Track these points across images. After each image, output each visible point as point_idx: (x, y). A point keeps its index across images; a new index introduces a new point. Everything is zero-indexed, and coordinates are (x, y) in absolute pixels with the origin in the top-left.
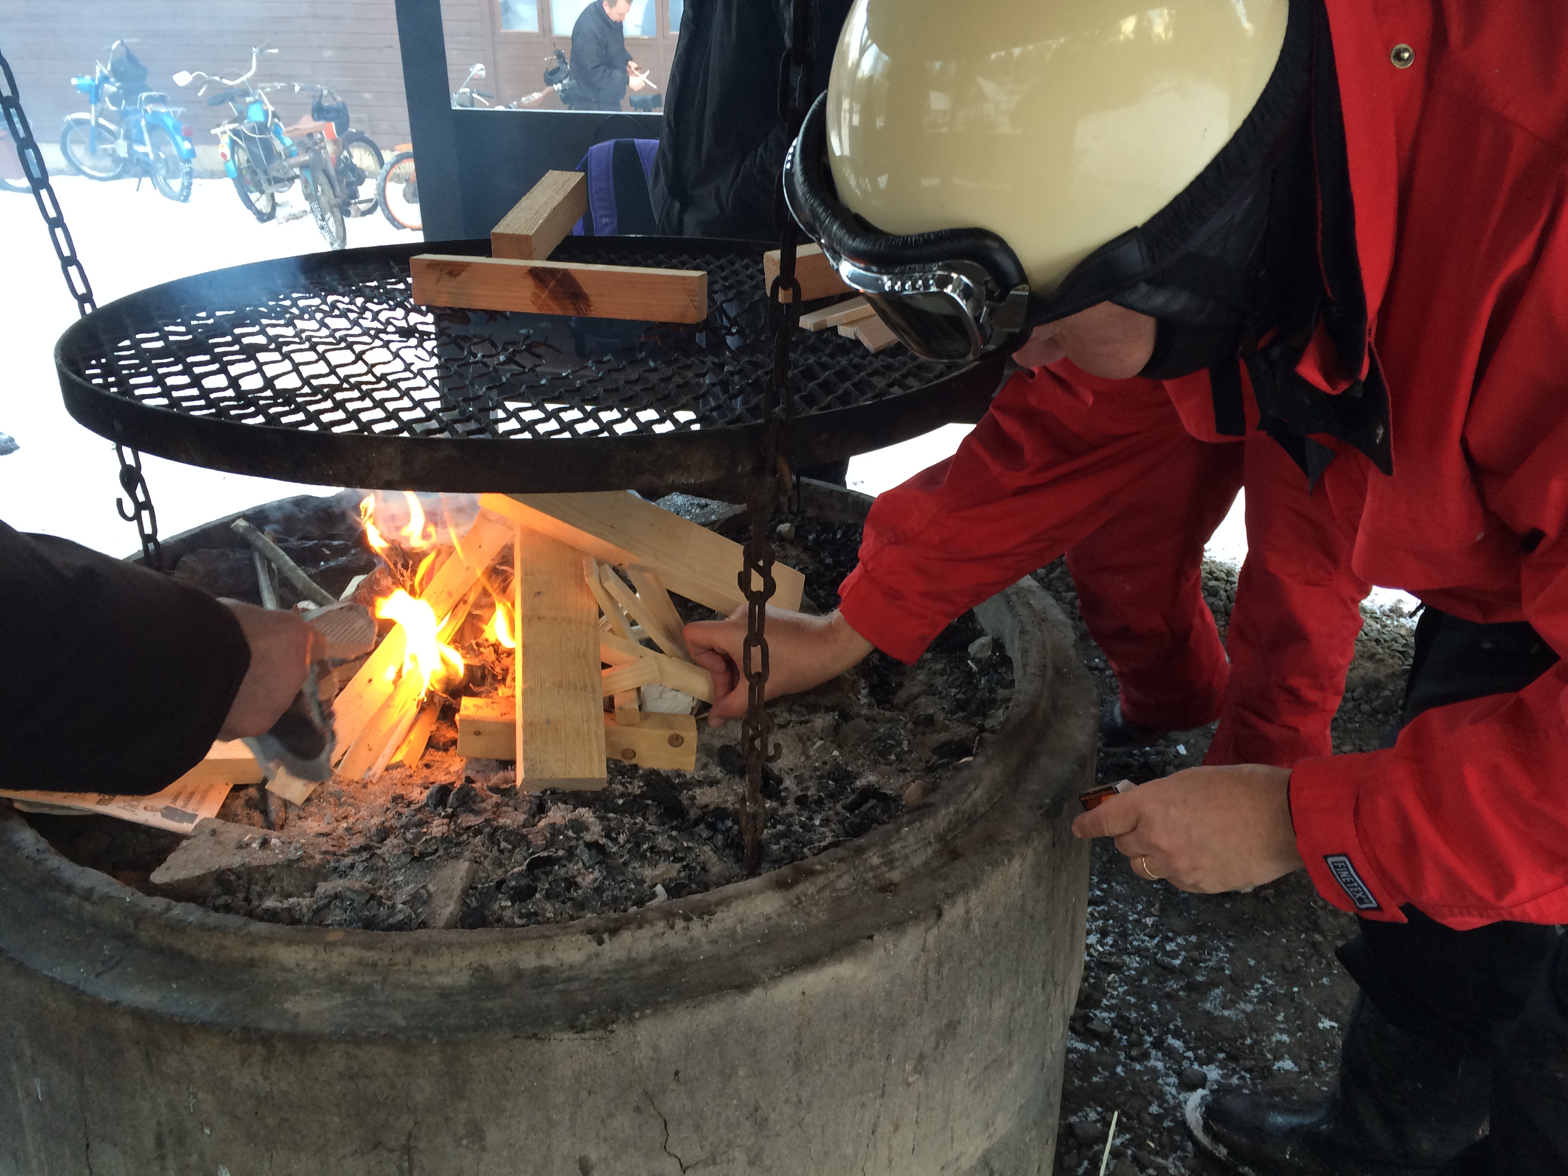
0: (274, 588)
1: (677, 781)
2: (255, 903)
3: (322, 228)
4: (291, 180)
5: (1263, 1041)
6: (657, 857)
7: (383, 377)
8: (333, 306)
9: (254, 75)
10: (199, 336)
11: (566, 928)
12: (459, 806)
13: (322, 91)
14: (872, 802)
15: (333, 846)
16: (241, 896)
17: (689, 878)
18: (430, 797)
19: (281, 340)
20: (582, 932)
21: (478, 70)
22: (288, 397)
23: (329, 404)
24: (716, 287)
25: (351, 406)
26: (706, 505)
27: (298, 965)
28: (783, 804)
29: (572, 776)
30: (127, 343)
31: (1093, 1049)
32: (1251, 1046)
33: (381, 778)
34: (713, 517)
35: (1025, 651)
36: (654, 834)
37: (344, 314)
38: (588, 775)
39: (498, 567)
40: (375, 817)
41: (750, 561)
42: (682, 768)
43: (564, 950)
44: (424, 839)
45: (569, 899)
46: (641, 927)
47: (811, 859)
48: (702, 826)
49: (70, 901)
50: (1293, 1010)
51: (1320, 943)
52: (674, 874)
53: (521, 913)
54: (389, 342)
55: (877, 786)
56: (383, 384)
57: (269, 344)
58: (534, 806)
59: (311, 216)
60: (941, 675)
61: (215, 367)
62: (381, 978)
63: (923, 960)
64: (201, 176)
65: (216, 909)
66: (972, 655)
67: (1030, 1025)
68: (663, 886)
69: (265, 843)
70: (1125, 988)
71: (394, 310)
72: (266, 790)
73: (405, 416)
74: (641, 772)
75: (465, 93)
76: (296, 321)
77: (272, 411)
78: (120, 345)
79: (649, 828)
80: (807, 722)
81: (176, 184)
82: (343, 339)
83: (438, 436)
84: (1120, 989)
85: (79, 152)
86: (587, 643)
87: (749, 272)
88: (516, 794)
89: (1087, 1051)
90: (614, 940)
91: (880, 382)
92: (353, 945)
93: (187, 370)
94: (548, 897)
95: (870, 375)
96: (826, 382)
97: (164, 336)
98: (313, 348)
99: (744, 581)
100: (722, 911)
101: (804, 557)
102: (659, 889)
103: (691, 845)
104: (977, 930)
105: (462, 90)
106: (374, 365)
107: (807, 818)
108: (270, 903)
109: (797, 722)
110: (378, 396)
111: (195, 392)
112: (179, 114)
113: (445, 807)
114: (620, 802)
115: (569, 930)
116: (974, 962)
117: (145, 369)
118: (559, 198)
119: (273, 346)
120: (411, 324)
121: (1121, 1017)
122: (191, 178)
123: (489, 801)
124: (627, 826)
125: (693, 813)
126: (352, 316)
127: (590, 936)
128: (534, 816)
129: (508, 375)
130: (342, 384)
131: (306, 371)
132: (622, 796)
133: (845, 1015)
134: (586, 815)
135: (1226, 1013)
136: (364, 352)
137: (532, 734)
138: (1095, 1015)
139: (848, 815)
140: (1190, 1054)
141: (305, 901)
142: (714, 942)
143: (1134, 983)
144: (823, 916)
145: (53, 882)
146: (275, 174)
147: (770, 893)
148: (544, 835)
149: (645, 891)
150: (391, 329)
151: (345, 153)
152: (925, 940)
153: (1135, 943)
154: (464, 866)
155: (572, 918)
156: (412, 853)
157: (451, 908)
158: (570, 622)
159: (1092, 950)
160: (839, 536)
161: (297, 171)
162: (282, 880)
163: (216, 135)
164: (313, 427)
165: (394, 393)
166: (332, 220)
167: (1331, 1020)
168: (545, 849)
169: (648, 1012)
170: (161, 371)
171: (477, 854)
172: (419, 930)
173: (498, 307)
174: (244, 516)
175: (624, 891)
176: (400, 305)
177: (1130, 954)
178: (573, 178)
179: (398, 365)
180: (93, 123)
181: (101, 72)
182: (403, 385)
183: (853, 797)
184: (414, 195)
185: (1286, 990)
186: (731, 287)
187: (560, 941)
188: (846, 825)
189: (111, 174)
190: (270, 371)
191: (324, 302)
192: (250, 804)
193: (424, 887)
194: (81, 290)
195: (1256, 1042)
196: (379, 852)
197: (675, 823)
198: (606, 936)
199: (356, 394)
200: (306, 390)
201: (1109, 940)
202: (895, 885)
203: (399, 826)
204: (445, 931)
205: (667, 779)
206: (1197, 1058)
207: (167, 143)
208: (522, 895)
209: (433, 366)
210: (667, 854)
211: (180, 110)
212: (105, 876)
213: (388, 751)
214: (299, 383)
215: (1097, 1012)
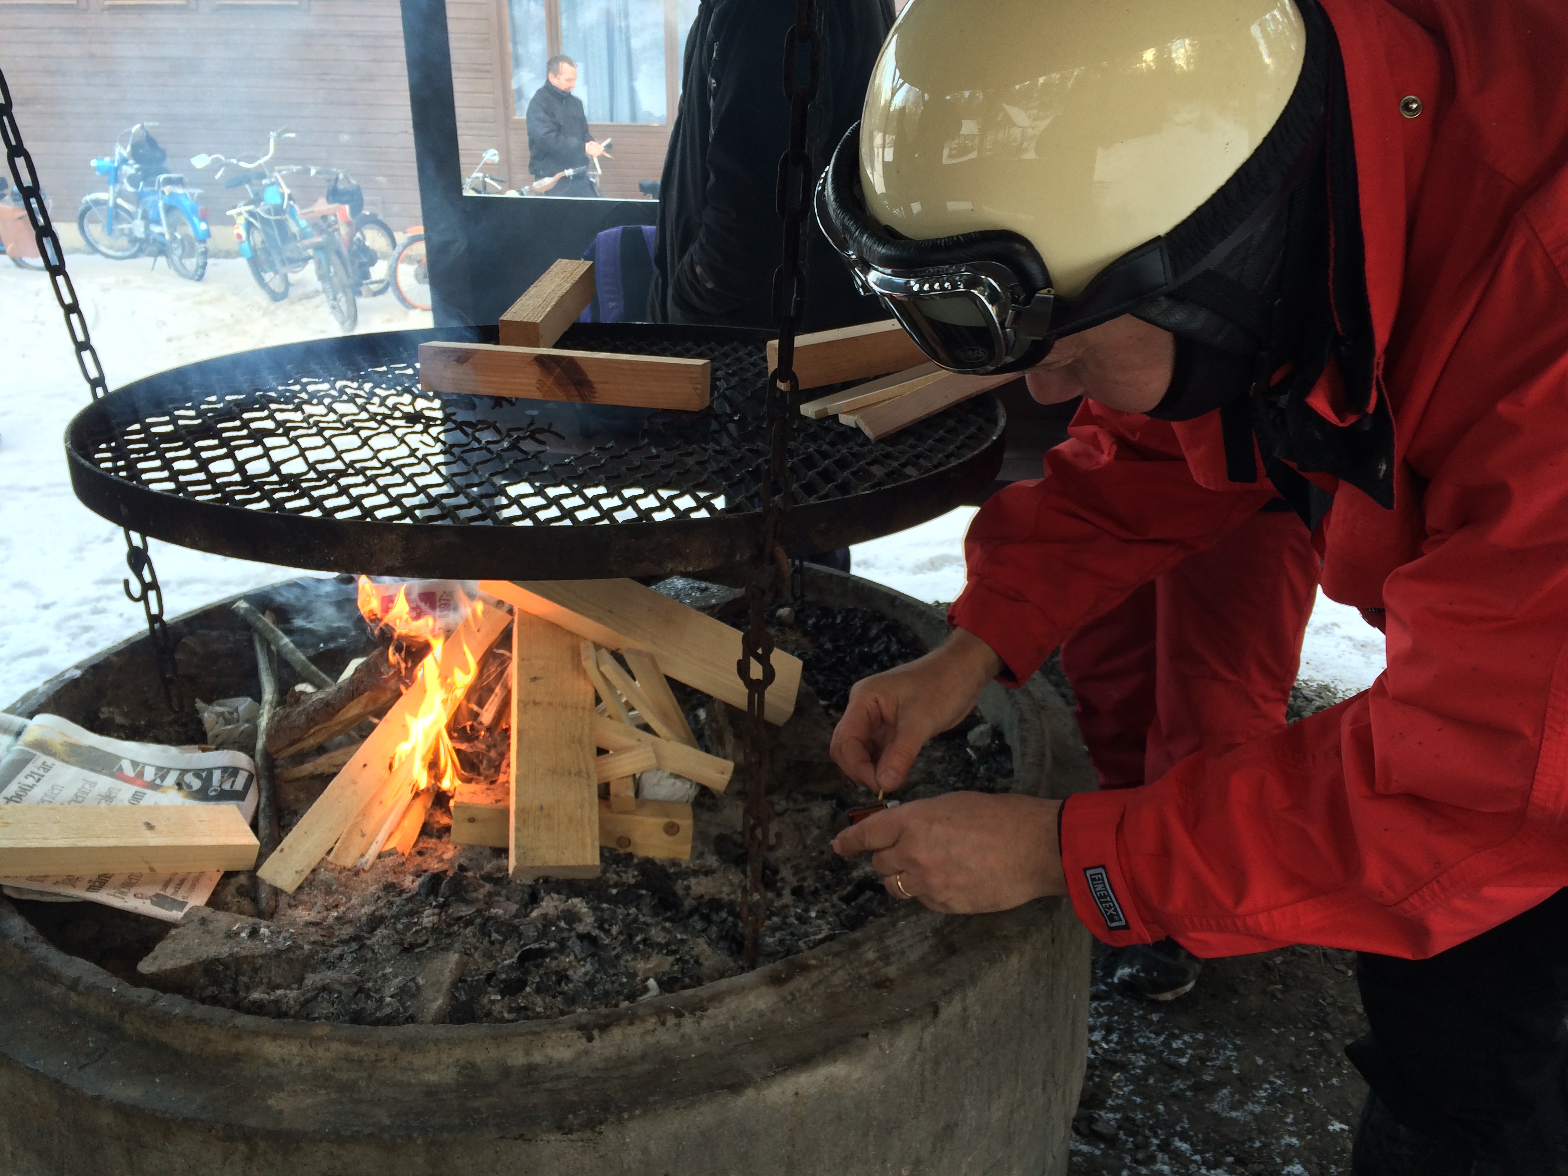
0: (273, 671)
1: (672, 870)
2: (242, 994)
3: (334, 307)
4: (306, 260)
5: (1271, 1144)
6: (650, 950)
7: (388, 463)
8: (342, 391)
9: (271, 158)
10: (207, 420)
11: (555, 1024)
12: (450, 896)
13: (338, 174)
14: (868, 894)
15: (323, 936)
16: (228, 986)
17: (682, 971)
18: (421, 886)
19: (288, 425)
20: (571, 1028)
21: (492, 155)
22: (293, 482)
23: (333, 489)
24: (719, 374)
25: (354, 492)
26: (706, 589)
27: (283, 1060)
28: (779, 895)
29: (564, 863)
30: (137, 427)
31: (1098, 1152)
32: (1260, 1148)
33: (373, 866)
34: (713, 601)
35: (1024, 741)
36: (647, 925)
37: (352, 400)
38: (581, 862)
39: (495, 650)
40: (366, 907)
41: (749, 648)
42: (678, 856)
43: (553, 1047)
44: (414, 929)
45: (561, 993)
46: (631, 1023)
47: (806, 953)
48: (696, 918)
49: (56, 991)
50: (1302, 1112)
51: (1329, 1041)
52: (666, 967)
53: (511, 1008)
54: (396, 427)
55: (874, 877)
56: (388, 470)
57: (277, 429)
58: (526, 896)
59: (323, 297)
60: (940, 763)
61: (223, 451)
62: (366, 1074)
63: (919, 1059)
64: (216, 256)
65: (203, 1001)
66: (971, 743)
67: (1031, 1127)
68: (656, 980)
69: (254, 933)
70: (1131, 1087)
71: (401, 395)
72: (257, 877)
73: (408, 502)
74: (636, 861)
75: (477, 178)
76: (305, 407)
77: (277, 496)
78: (129, 429)
79: (642, 919)
80: (804, 810)
81: (191, 263)
82: (350, 424)
83: (439, 523)
84: (1125, 1089)
85: (95, 230)
86: (583, 728)
87: (752, 360)
88: (509, 882)
89: (1092, 1154)
90: (605, 1036)
91: (878, 471)
92: (338, 1040)
93: (195, 455)
94: (538, 990)
95: (869, 464)
96: (826, 470)
97: (174, 421)
98: (320, 433)
99: (743, 669)
100: (715, 1008)
101: (804, 641)
102: (652, 982)
103: (685, 937)
104: (974, 1029)
105: (475, 175)
106: (379, 451)
107: (803, 910)
108: (256, 995)
109: (794, 811)
110: (382, 482)
111: (202, 476)
112: (196, 195)
113: (436, 896)
114: (614, 891)
115: (559, 1026)
116: (971, 1062)
117: (153, 453)
118: (567, 286)
119: (280, 431)
120: (418, 409)
121: (1127, 1119)
122: (206, 258)
123: (482, 890)
124: (620, 917)
125: (688, 903)
126: (360, 401)
127: (579, 1032)
128: (526, 906)
129: (512, 461)
130: (347, 470)
131: (312, 456)
132: (616, 885)
133: (839, 1118)
134: (579, 905)
135: (1234, 1114)
136: (370, 438)
137: (524, 821)
138: (1100, 1115)
139: (844, 907)
140: (1197, 1157)
141: (292, 994)
142: (706, 1039)
143: (1139, 1082)
144: (817, 1014)
145: (40, 970)
146: (288, 254)
147: (764, 989)
148: (536, 927)
149: (637, 985)
150: (397, 414)
151: (358, 235)
152: (921, 1038)
153: (1141, 1040)
154: (454, 957)
155: (562, 1013)
156: (402, 944)
157: (440, 1002)
158: (566, 707)
159: (1096, 1047)
160: (838, 621)
161: (311, 252)
162: (270, 971)
163: (232, 216)
164: (316, 513)
165: (398, 478)
166: (343, 299)
167: (1341, 1122)
168: (536, 941)
169: (638, 1112)
170: (169, 455)
171: (468, 946)
172: (406, 1026)
173: (505, 393)
174: (246, 597)
175: (616, 985)
176: (408, 391)
177: (1135, 1052)
178: (581, 266)
179: (404, 451)
180: (111, 204)
181: (120, 153)
182: (407, 471)
183: (849, 888)
184: (425, 277)
185: (1296, 1091)
186: (733, 375)
187: (549, 1037)
188: (843, 918)
189: (127, 254)
190: (276, 456)
191: (333, 387)
192: (241, 892)
193: (413, 980)
194: (94, 374)
195: (1265, 1145)
196: (368, 942)
197: (669, 914)
198: (596, 1033)
199: (360, 479)
200: (312, 475)
201: (1114, 1037)
202: (891, 981)
203: (389, 916)
204: (432, 1026)
205: (662, 868)
206: (1205, 1162)
207: (184, 224)
208: (512, 988)
209: (438, 451)
210: (660, 946)
211: (197, 191)
212: (92, 966)
213: (381, 836)
214: (304, 468)
215: (1102, 1113)
